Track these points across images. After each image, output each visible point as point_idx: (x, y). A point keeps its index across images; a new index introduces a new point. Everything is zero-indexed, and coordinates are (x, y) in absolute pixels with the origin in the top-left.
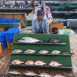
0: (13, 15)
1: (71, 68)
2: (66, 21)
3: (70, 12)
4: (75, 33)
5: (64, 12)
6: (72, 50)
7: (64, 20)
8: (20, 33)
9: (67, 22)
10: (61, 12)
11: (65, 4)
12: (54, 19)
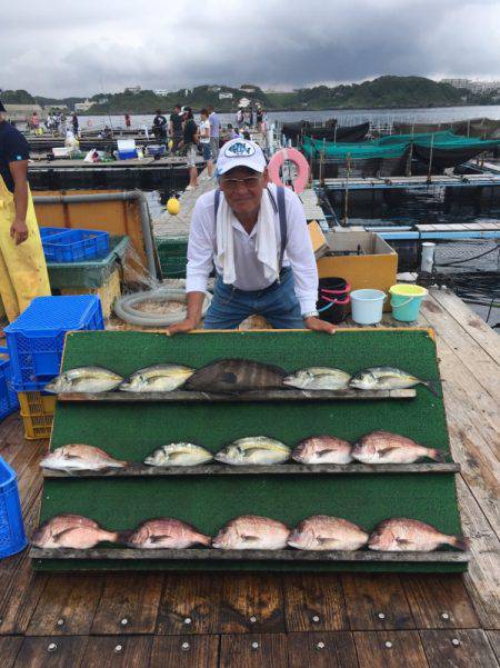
0: (65, 204)
1: (462, 558)
2: (414, 235)
3: (435, 178)
4: (474, 318)
5: (397, 181)
6: (462, 435)
7: (402, 232)
8: (109, 327)
9: (420, 241)
10: (379, 183)
11: (401, 128)
12: (338, 229)
